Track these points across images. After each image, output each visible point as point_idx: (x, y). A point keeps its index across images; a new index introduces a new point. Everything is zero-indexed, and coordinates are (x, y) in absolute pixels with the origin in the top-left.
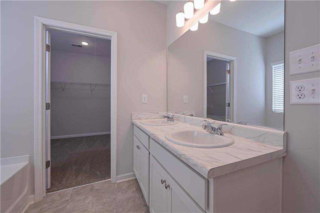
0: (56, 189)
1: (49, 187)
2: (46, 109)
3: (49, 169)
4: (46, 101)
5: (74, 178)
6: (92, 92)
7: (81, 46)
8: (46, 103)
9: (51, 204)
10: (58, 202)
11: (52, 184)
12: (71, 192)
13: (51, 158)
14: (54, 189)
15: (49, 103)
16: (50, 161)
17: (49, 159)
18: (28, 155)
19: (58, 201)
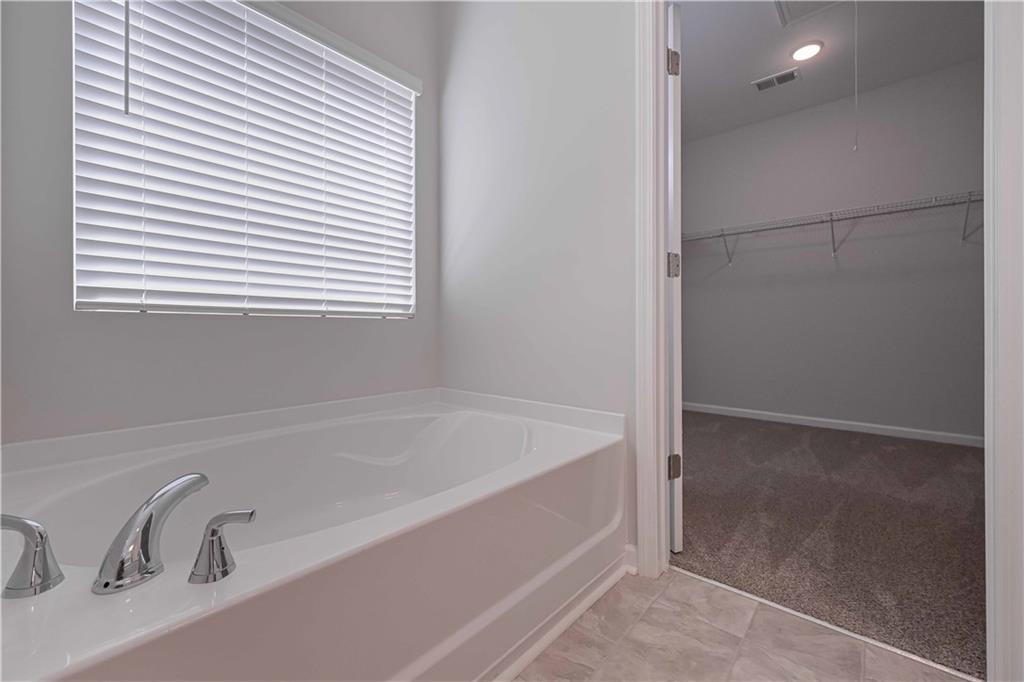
0: (696, 565)
1: (679, 547)
2: (669, 276)
3: (678, 482)
4: (666, 245)
5: (764, 560)
6: (835, 251)
7: (790, 77)
8: (669, 254)
9: (678, 609)
10: (700, 618)
11: (687, 542)
12: (752, 613)
13: (683, 449)
14: (694, 565)
15: (676, 255)
16: (681, 454)
17: (678, 450)
18: (623, 415)
19: (700, 614)
